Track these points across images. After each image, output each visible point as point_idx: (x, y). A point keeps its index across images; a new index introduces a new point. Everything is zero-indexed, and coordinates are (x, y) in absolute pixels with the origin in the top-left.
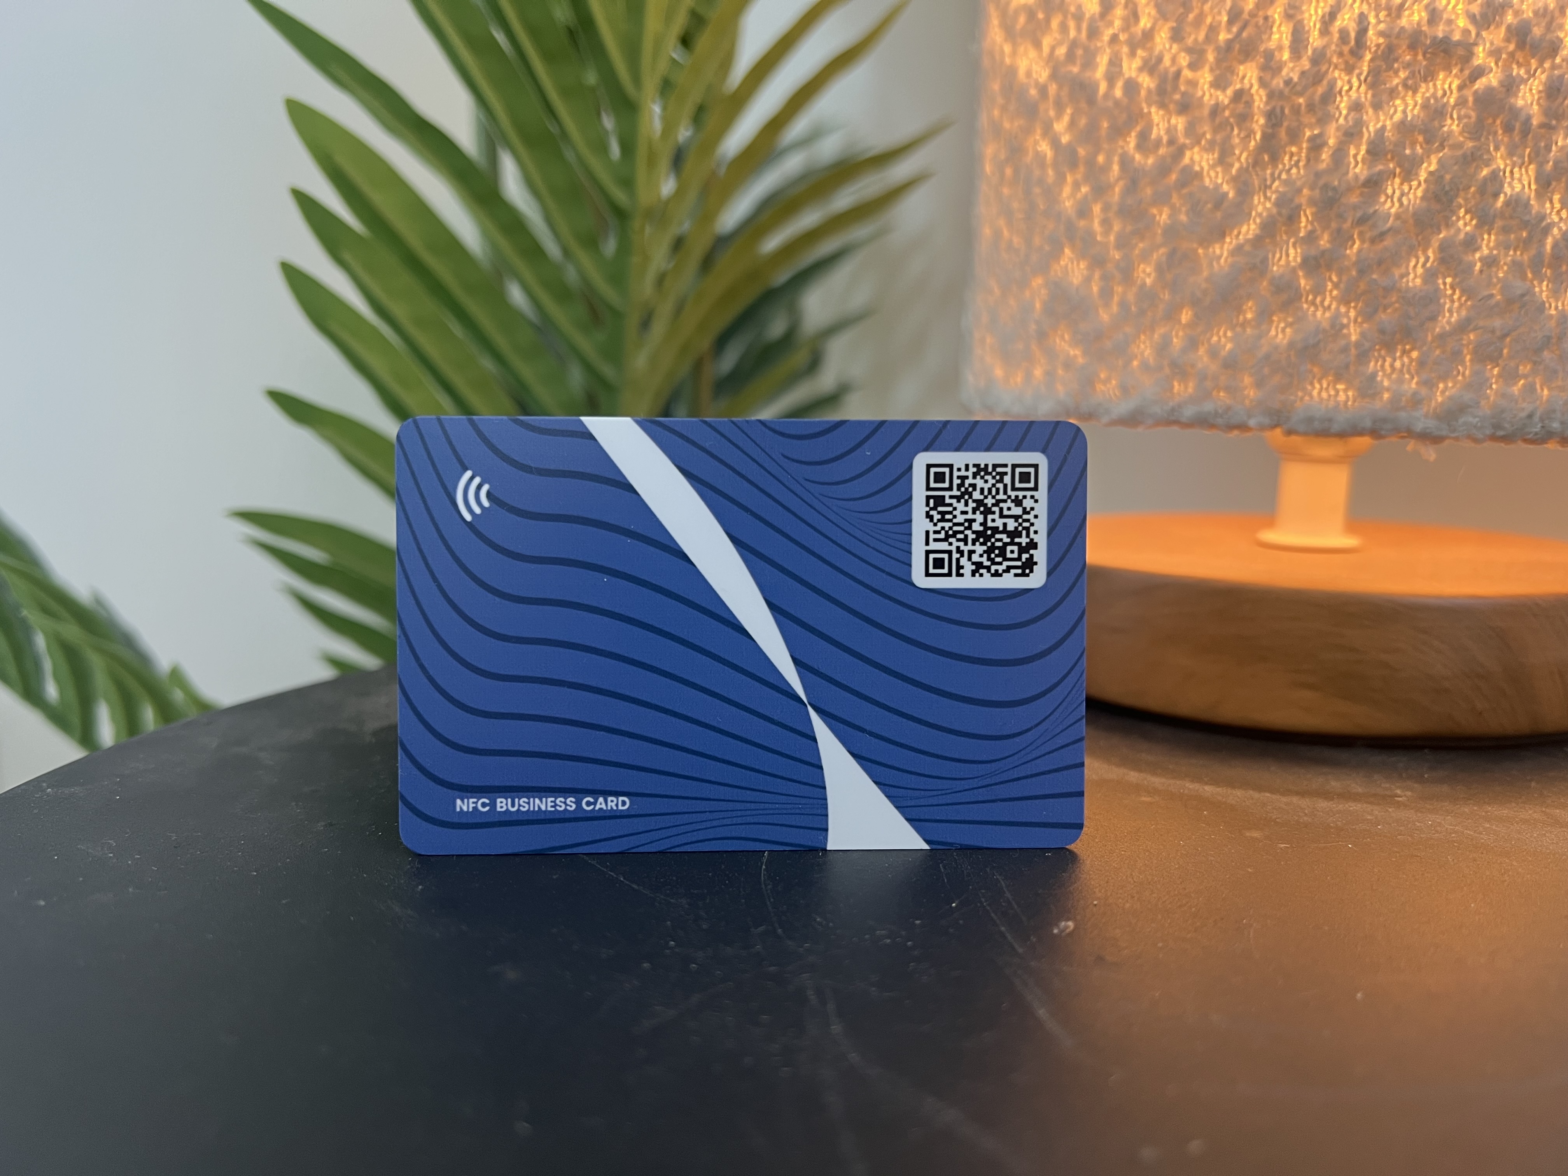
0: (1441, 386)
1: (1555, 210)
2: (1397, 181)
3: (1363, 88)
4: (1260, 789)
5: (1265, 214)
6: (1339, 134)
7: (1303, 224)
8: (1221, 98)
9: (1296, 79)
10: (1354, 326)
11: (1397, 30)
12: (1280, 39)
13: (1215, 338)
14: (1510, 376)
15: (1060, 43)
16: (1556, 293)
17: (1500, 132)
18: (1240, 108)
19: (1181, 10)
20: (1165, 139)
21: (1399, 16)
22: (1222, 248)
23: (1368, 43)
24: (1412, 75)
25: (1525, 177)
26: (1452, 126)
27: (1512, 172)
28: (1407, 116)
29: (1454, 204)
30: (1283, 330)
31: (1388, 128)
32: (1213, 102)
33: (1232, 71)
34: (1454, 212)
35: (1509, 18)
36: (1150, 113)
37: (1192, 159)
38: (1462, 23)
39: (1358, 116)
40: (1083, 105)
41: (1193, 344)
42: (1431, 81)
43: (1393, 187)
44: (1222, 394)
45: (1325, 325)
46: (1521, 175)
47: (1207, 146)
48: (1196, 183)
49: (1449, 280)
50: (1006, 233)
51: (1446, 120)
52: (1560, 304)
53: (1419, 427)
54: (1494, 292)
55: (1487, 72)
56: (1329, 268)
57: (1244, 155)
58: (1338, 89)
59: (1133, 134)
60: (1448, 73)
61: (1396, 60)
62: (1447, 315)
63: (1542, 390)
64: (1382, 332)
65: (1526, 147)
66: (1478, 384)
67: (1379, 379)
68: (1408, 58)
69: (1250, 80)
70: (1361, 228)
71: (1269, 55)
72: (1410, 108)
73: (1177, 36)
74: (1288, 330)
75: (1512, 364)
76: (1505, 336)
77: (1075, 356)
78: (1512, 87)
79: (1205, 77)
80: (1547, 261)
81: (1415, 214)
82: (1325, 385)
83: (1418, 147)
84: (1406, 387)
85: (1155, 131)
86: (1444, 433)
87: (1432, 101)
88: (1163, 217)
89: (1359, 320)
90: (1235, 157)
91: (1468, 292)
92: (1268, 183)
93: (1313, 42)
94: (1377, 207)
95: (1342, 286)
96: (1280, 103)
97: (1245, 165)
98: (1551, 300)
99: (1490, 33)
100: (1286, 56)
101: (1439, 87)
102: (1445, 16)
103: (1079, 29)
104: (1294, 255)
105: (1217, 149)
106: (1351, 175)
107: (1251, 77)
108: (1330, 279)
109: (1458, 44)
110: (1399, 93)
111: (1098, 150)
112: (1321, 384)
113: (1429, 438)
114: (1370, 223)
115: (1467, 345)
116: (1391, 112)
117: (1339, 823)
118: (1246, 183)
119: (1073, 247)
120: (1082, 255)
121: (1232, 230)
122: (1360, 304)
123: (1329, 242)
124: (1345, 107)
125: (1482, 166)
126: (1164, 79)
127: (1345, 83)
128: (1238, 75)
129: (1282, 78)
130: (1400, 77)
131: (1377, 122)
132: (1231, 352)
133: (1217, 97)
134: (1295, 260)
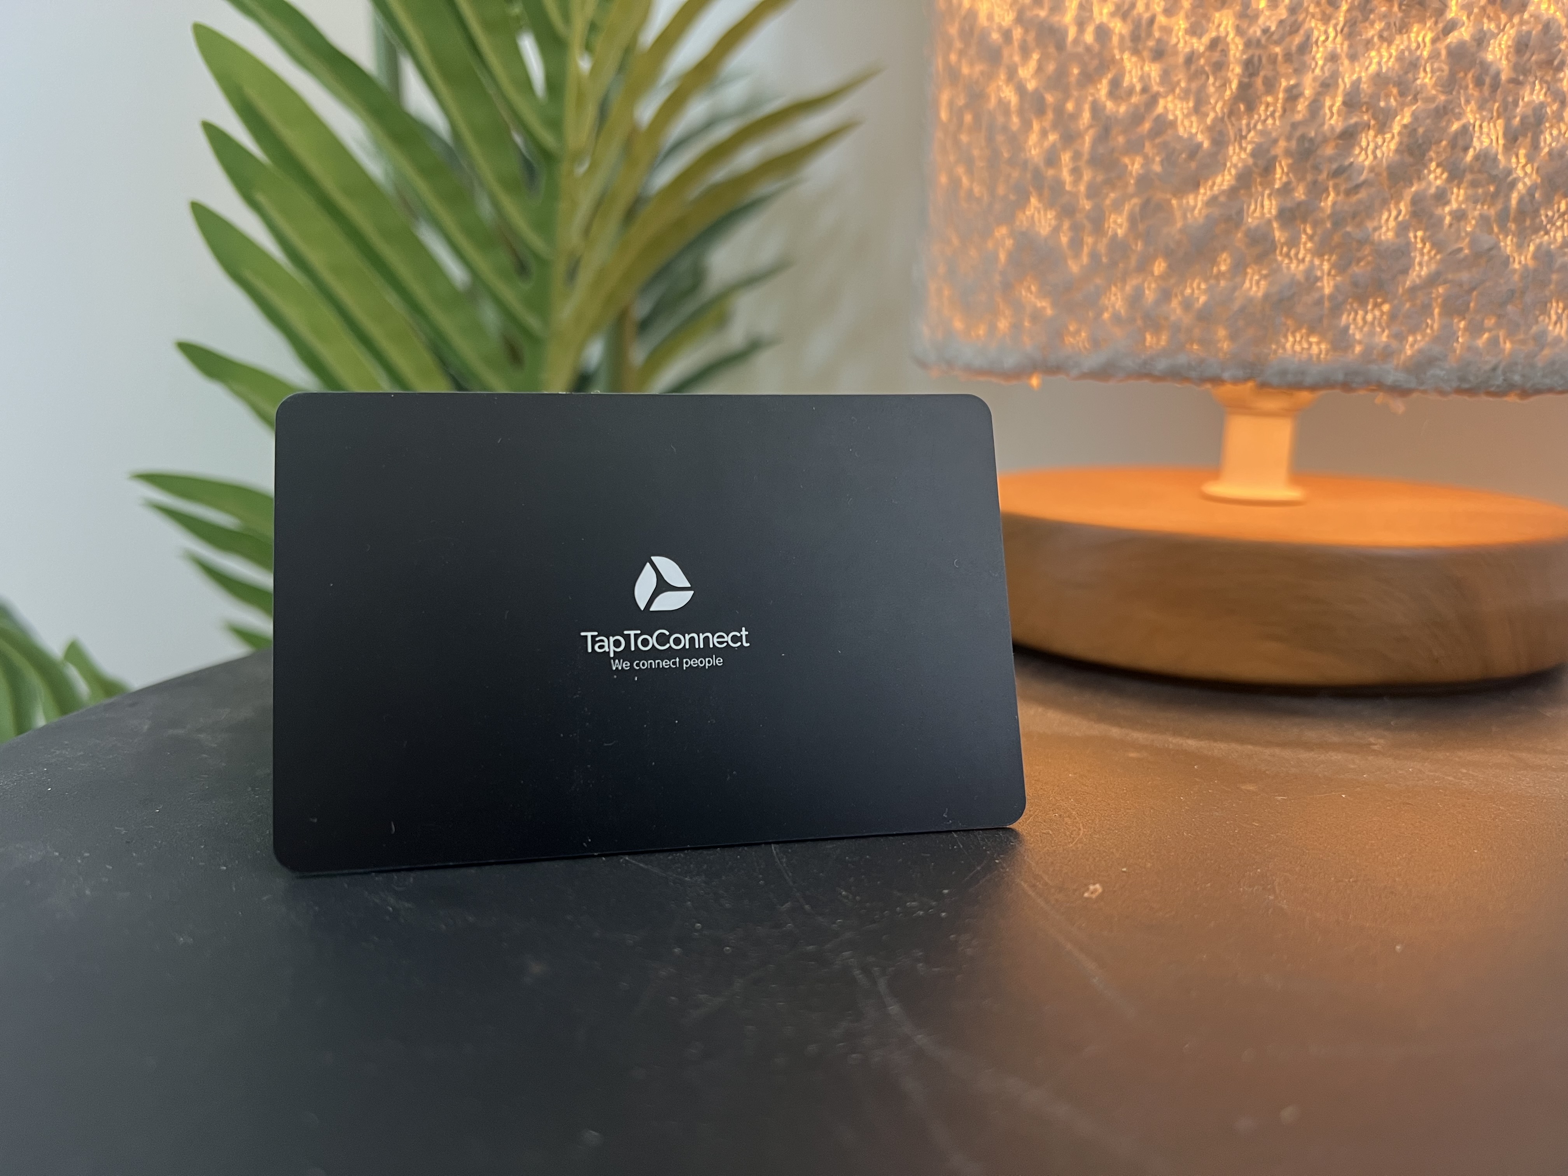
0: (1411, 339)
1: (1520, 165)
2: (1371, 133)
3: (1339, 39)
4: (1242, 741)
5: (1240, 165)
6: (1317, 84)
7: (1278, 176)
8: (1196, 45)
9: (1273, 28)
10: (1328, 280)
13: (1188, 291)
14: (1475, 330)
16: (1520, 247)
17: (1471, 86)
18: (1216, 56)
20: (1138, 88)
22: (1196, 198)
24: (1388, 26)
25: (1493, 131)
26: (1426, 79)
27: (1481, 126)
28: (1381, 68)
29: (1427, 158)
30: (1258, 283)
31: (1364, 79)
32: (1187, 50)
33: (1208, 18)
34: (1426, 166)
36: (1122, 59)
37: (1165, 108)
39: (1334, 67)
40: (1052, 50)
41: (1166, 295)
42: (1406, 32)
43: (1367, 139)
44: (1195, 347)
45: (1300, 277)
46: (1490, 129)
47: (1182, 95)
48: (1170, 132)
49: (1420, 234)
50: (965, 181)
51: (1419, 73)
52: (1523, 258)
53: (1390, 379)
54: (1461, 245)
55: (1459, 25)
56: (1304, 221)
57: (1219, 105)
58: (1314, 40)
59: (1105, 82)
60: (1422, 25)
61: (1372, 11)
62: (1417, 268)
63: (1505, 343)
64: (1355, 284)
65: (1495, 102)
66: (1446, 337)
67: (1351, 332)
68: (1384, 9)
69: (1226, 28)
70: (1337, 181)
72: (1384, 60)
74: (1263, 283)
75: (1478, 317)
76: (1473, 289)
77: (1044, 308)
78: (1483, 42)
79: (1181, 24)
80: (1512, 215)
81: (1389, 167)
82: (1298, 338)
83: (1392, 100)
84: (1376, 340)
85: (1127, 78)
86: (1413, 385)
87: (1407, 53)
88: (1135, 166)
89: (1333, 272)
90: (1210, 106)
91: (1438, 246)
92: (1244, 133)
94: (1352, 160)
95: (1316, 238)
96: (1257, 52)
97: (1220, 115)
98: (1516, 255)
101: (1413, 39)
104: (1270, 207)
105: (1192, 98)
106: (1326, 127)
107: (1227, 25)
108: (1305, 231)
110: (1374, 45)
111: (1067, 97)
112: (1294, 337)
113: (1399, 391)
114: (1345, 175)
115: (1436, 299)
116: (1367, 64)
117: (1326, 773)
118: (1221, 133)
119: (1040, 197)
120: (1050, 204)
121: (1206, 180)
122: (1334, 257)
123: (1304, 193)
124: (1321, 58)
125: (1454, 120)
126: (1137, 25)
127: (1321, 34)
128: (1213, 23)
129: (1259, 26)
130: (1376, 28)
131: (1353, 74)
132: (1205, 304)
133: (1192, 45)
134: (1270, 212)
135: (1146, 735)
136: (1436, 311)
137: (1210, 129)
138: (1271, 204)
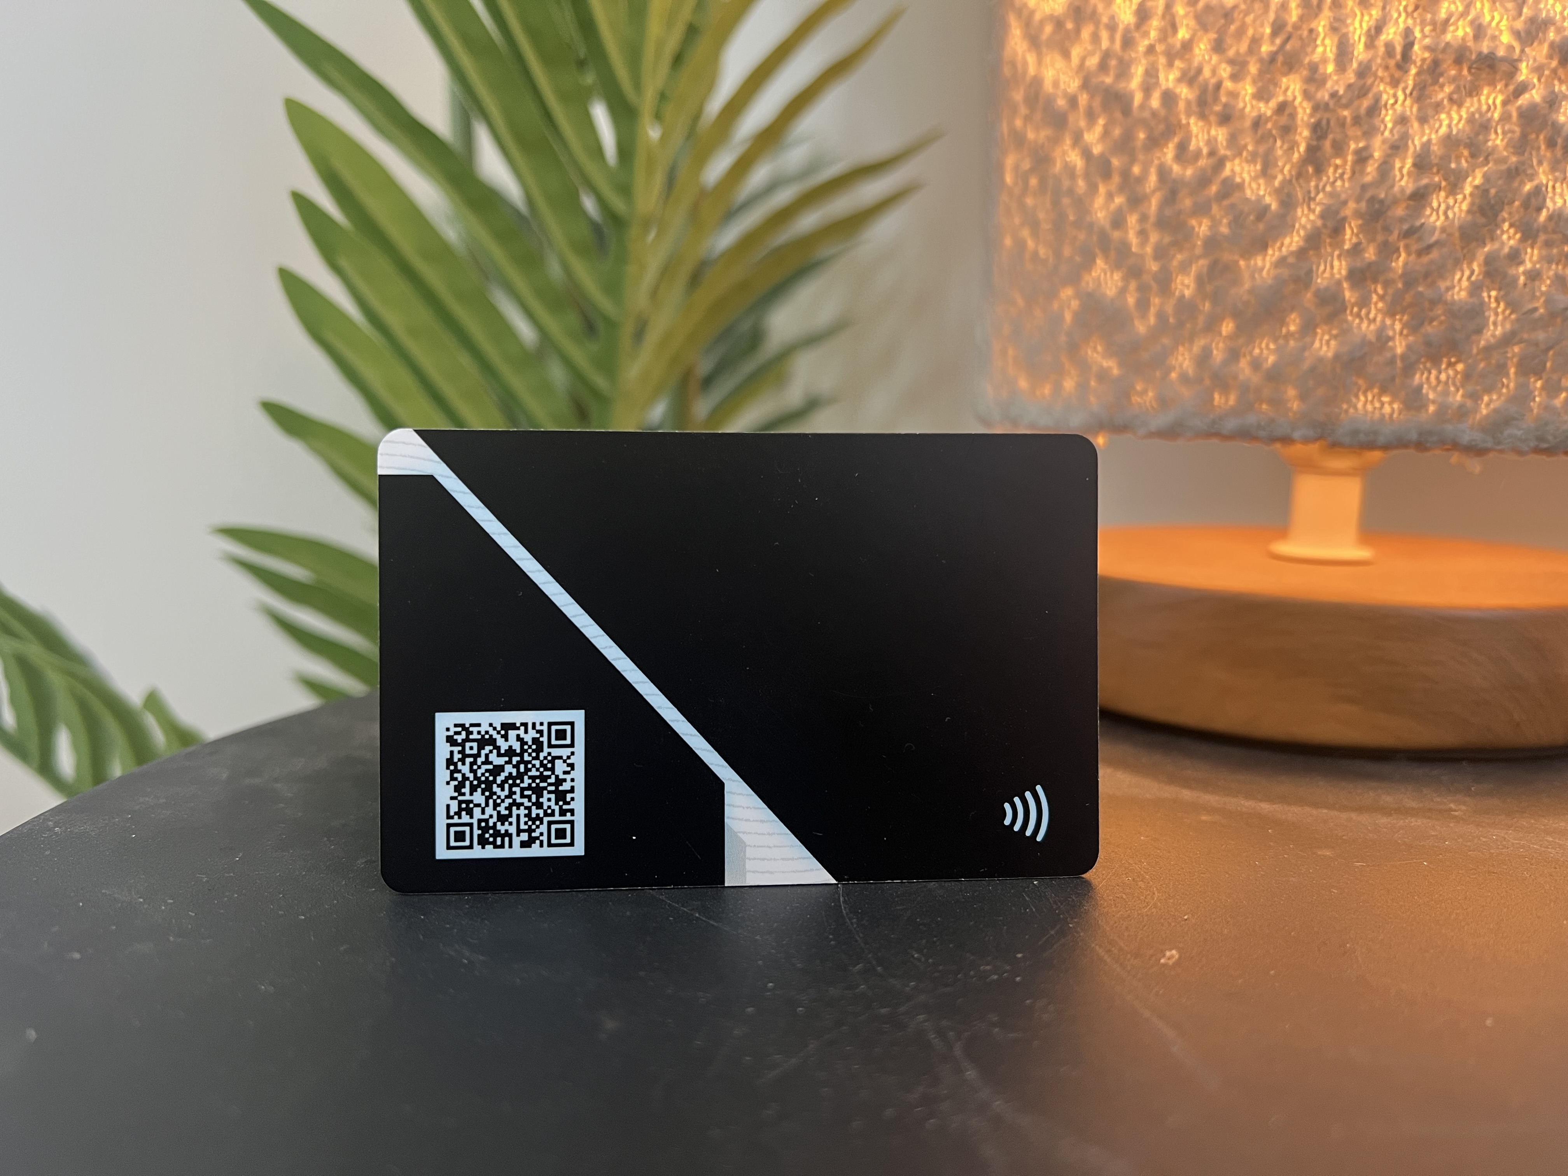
0: (1486, 398)
2: (1442, 194)
3: (1408, 102)
4: (1316, 805)
5: (1309, 226)
6: (1386, 146)
7: (1347, 237)
8: (1263, 109)
9: (1341, 92)
10: (1400, 339)
11: (1443, 45)
12: (1325, 51)
13: (1257, 351)
14: (1552, 389)
15: (1091, 53)
17: (1543, 147)
18: (1283, 120)
19: (1223, 21)
20: (1205, 151)
21: (1444, 31)
22: (1264, 260)
23: (1414, 58)
24: (1458, 89)
25: (1566, 192)
26: (1497, 140)
27: (1554, 187)
28: (1451, 131)
29: (1500, 218)
30: (1328, 342)
31: (1434, 141)
32: (1254, 114)
33: (1275, 83)
34: (1498, 226)
35: (1551, 35)
36: (1188, 124)
37: (1232, 170)
38: (1506, 38)
39: (1403, 130)
40: (1118, 115)
41: (1234, 355)
42: (1477, 94)
43: (1438, 200)
44: (1264, 406)
45: (1372, 337)
46: (1563, 190)
47: (1249, 158)
48: (1237, 194)
49: (1493, 293)
50: (1030, 244)
51: (1490, 134)
53: (1465, 439)
54: (1536, 305)
55: (1530, 88)
56: (1375, 281)
57: (1287, 168)
58: (1383, 103)
59: (1171, 146)
60: (1493, 88)
61: (1441, 74)
62: (1492, 328)
64: (1428, 344)
66: (1522, 397)
67: (1424, 391)
68: (1453, 72)
69: (1293, 92)
70: (1407, 241)
71: (1314, 68)
72: (1455, 122)
73: (1218, 47)
74: (1333, 343)
75: (1555, 377)
76: (1548, 349)
77: (1110, 368)
78: (1555, 103)
79: (1248, 89)
81: (1461, 228)
82: (1370, 398)
83: (1463, 161)
84: (1451, 399)
85: (1194, 142)
86: (1489, 445)
87: (1477, 116)
88: (1202, 228)
89: (1405, 332)
90: (1277, 169)
91: (1512, 305)
92: (1312, 195)
93: (1358, 55)
94: (1423, 221)
95: (1388, 298)
96: (1326, 115)
97: (1288, 177)
99: (1533, 50)
100: (1330, 68)
101: (1483, 102)
102: (1489, 32)
103: (1112, 39)
104: (1339, 268)
105: (1259, 161)
106: (1396, 189)
107: (1294, 90)
108: (1376, 291)
109: (1503, 59)
110: (1444, 108)
111: (1133, 160)
112: (1366, 397)
113: (1475, 450)
114: (1416, 236)
115: (1512, 358)
116: (1437, 125)
117: (1406, 840)
118: (1289, 195)
119: (1106, 257)
120: (1117, 266)
121: (1275, 242)
122: (1405, 318)
123: (1375, 254)
124: (1391, 121)
125: (1526, 181)
126: (1204, 91)
127: (1390, 96)
128: (1280, 87)
129: (1327, 91)
130: (1446, 92)
131: (1423, 134)
132: (1275, 365)
133: (1259, 109)
134: (1340, 273)
135: (1217, 798)
136: (1512, 371)
137: (1278, 192)
138: (1341, 265)
